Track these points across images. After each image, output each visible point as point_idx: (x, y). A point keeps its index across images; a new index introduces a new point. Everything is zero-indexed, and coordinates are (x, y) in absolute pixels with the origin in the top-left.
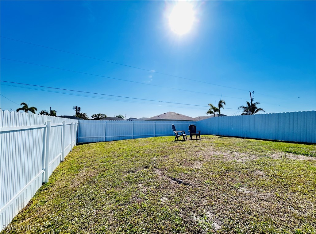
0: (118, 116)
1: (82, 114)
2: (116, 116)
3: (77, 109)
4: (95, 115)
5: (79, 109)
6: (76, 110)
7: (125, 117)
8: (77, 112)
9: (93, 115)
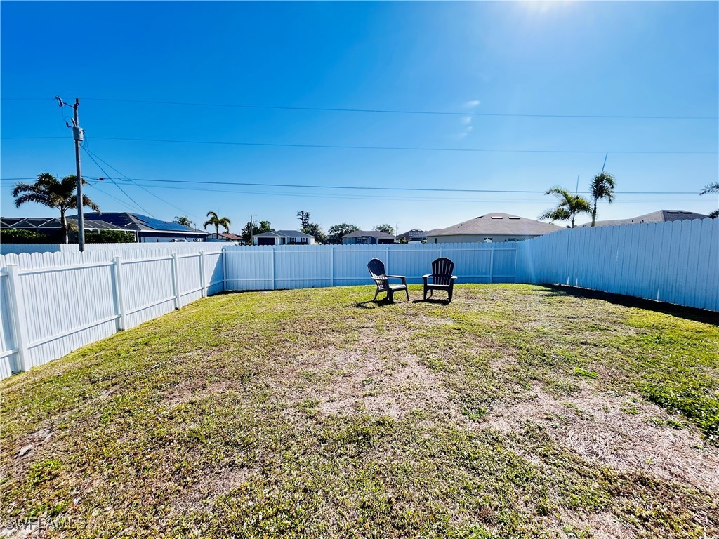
0: (380, 228)
1: (311, 226)
2: (376, 228)
3: (304, 216)
4: (336, 227)
5: (307, 215)
6: (302, 219)
7: (395, 229)
8: (303, 223)
9: (332, 228)
